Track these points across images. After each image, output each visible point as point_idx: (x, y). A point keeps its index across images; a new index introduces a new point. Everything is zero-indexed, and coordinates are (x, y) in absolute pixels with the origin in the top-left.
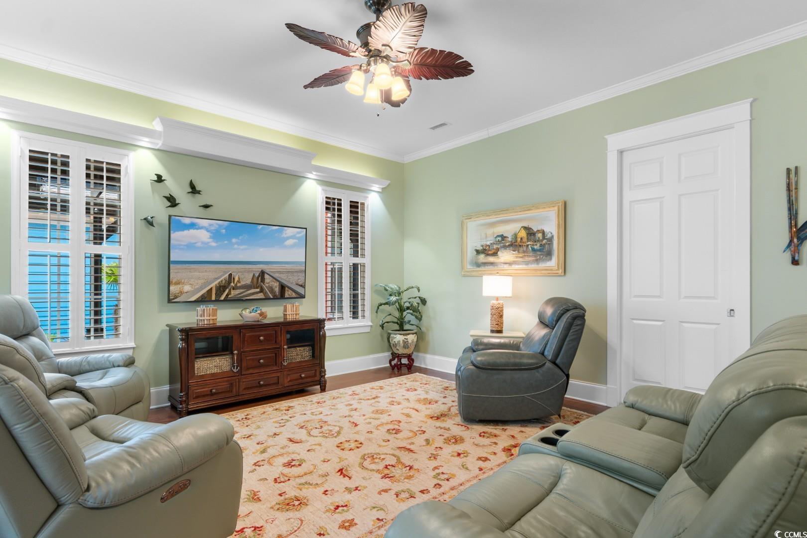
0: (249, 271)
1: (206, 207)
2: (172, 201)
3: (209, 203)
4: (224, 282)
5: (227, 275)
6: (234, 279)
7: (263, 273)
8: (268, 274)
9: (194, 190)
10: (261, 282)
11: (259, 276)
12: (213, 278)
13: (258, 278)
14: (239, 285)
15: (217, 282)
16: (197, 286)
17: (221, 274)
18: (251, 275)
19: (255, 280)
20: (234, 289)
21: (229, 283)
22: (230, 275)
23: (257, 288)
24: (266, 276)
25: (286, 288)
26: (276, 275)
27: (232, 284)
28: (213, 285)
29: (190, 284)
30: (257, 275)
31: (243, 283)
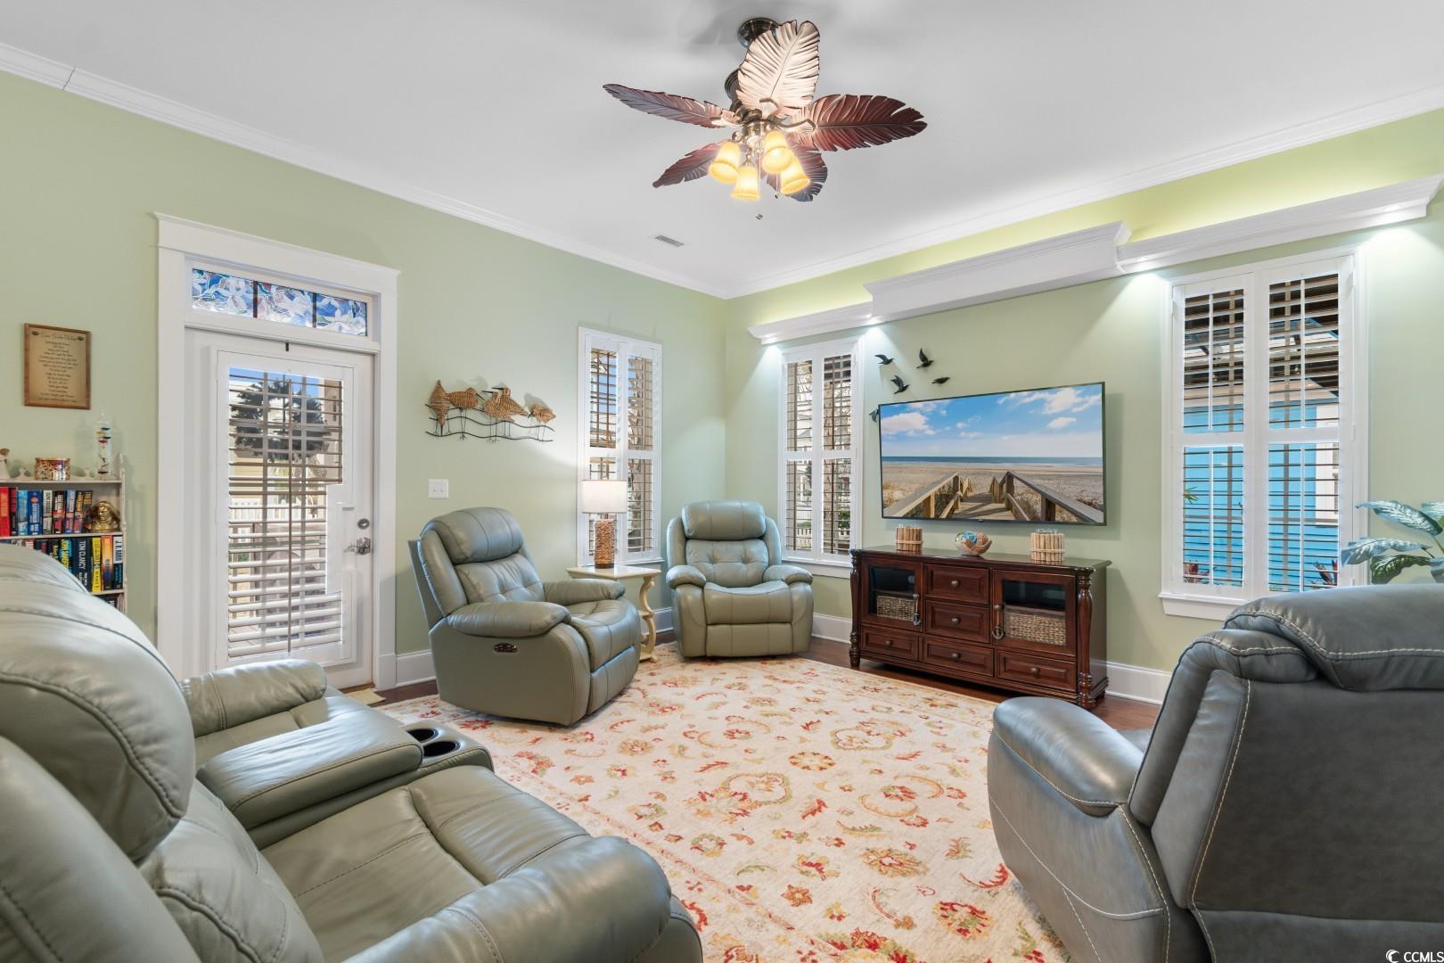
0: (984, 473)
1: (941, 381)
2: (901, 386)
3: (944, 376)
4: (946, 489)
5: (951, 479)
6: (961, 485)
7: (1009, 477)
8: (1019, 479)
9: (926, 362)
10: (1008, 492)
11: (1003, 482)
12: (930, 483)
13: (1001, 486)
14: (970, 494)
15: (936, 489)
16: (910, 493)
17: (942, 476)
18: (990, 481)
19: (997, 489)
20: (962, 501)
21: (955, 490)
22: (956, 479)
23: (1001, 502)
24: (1016, 483)
25: (1057, 507)
26: (1036, 482)
27: (959, 493)
28: (932, 492)
29: (901, 489)
30: (999, 480)
31: (976, 492)
